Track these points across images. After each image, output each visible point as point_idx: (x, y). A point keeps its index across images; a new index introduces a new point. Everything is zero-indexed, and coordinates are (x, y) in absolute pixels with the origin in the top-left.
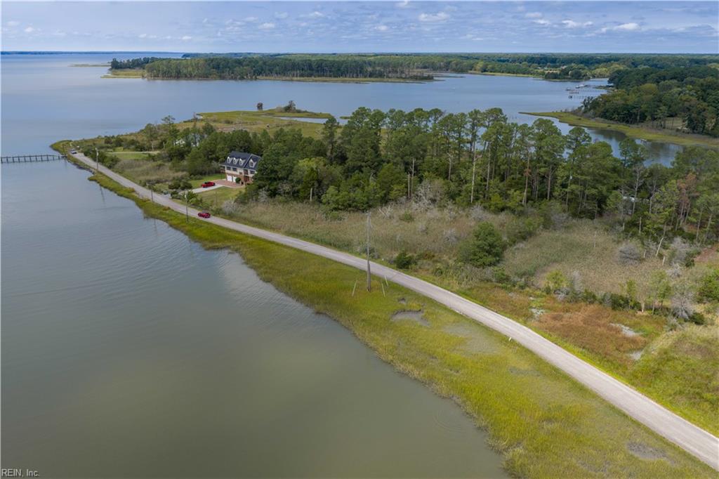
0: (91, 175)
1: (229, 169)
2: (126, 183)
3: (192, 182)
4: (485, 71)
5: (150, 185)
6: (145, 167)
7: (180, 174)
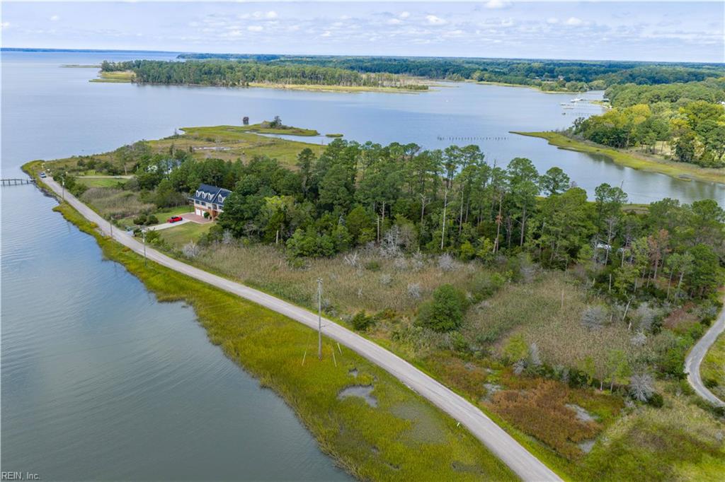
0: (56, 204)
1: (198, 202)
2: (91, 215)
3: (158, 216)
4: (482, 80)
5: (114, 219)
6: (112, 198)
7: (148, 206)
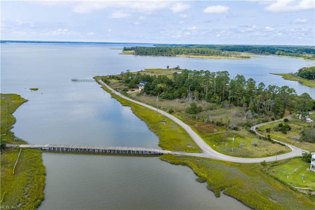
0: (102, 86)
1: (140, 86)
2: (110, 89)
4: (279, 55)
6: (117, 85)
7: (126, 87)
